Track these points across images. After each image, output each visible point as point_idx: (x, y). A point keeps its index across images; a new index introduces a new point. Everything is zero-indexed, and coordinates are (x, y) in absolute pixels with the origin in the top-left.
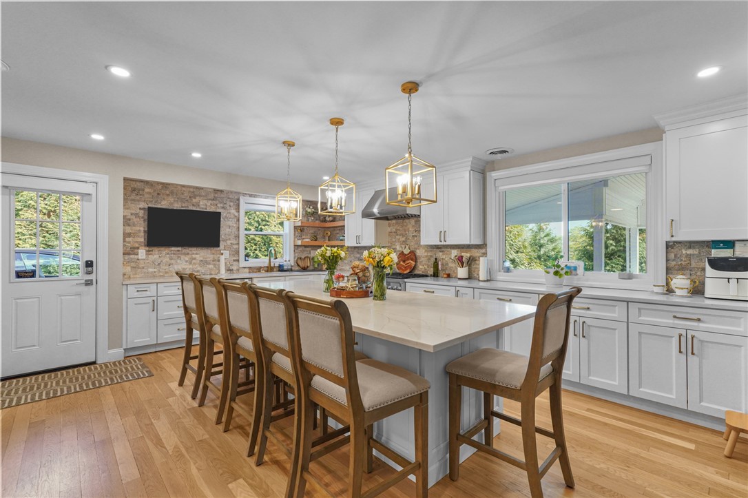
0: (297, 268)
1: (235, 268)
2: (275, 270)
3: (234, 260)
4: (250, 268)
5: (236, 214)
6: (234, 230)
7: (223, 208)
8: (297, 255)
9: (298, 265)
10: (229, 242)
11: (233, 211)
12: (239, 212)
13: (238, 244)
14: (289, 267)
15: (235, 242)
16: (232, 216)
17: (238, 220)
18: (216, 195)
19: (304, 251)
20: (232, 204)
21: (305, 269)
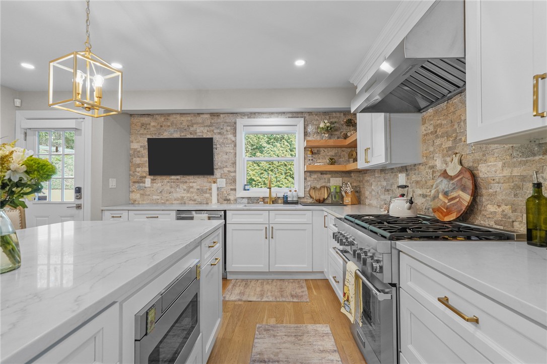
0: (310, 200)
1: (232, 198)
2: (280, 201)
3: (231, 189)
4: (249, 198)
5: (233, 139)
6: (232, 156)
7: (220, 133)
8: (309, 183)
9: (311, 197)
10: (226, 170)
11: (230, 136)
12: (236, 136)
13: (235, 172)
14: (295, 199)
15: (232, 169)
16: (229, 141)
17: (235, 146)
18: (213, 121)
19: (320, 179)
20: (229, 128)
21: (321, 202)
